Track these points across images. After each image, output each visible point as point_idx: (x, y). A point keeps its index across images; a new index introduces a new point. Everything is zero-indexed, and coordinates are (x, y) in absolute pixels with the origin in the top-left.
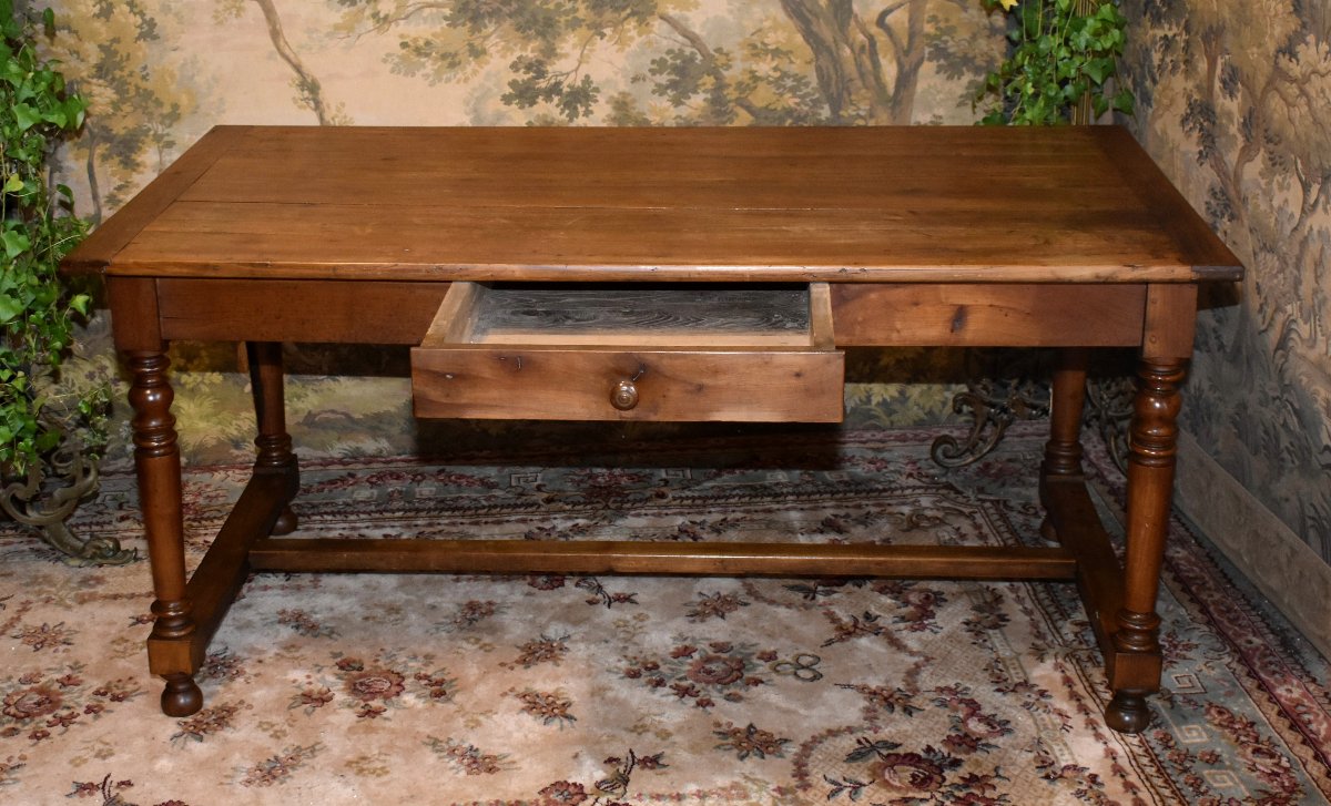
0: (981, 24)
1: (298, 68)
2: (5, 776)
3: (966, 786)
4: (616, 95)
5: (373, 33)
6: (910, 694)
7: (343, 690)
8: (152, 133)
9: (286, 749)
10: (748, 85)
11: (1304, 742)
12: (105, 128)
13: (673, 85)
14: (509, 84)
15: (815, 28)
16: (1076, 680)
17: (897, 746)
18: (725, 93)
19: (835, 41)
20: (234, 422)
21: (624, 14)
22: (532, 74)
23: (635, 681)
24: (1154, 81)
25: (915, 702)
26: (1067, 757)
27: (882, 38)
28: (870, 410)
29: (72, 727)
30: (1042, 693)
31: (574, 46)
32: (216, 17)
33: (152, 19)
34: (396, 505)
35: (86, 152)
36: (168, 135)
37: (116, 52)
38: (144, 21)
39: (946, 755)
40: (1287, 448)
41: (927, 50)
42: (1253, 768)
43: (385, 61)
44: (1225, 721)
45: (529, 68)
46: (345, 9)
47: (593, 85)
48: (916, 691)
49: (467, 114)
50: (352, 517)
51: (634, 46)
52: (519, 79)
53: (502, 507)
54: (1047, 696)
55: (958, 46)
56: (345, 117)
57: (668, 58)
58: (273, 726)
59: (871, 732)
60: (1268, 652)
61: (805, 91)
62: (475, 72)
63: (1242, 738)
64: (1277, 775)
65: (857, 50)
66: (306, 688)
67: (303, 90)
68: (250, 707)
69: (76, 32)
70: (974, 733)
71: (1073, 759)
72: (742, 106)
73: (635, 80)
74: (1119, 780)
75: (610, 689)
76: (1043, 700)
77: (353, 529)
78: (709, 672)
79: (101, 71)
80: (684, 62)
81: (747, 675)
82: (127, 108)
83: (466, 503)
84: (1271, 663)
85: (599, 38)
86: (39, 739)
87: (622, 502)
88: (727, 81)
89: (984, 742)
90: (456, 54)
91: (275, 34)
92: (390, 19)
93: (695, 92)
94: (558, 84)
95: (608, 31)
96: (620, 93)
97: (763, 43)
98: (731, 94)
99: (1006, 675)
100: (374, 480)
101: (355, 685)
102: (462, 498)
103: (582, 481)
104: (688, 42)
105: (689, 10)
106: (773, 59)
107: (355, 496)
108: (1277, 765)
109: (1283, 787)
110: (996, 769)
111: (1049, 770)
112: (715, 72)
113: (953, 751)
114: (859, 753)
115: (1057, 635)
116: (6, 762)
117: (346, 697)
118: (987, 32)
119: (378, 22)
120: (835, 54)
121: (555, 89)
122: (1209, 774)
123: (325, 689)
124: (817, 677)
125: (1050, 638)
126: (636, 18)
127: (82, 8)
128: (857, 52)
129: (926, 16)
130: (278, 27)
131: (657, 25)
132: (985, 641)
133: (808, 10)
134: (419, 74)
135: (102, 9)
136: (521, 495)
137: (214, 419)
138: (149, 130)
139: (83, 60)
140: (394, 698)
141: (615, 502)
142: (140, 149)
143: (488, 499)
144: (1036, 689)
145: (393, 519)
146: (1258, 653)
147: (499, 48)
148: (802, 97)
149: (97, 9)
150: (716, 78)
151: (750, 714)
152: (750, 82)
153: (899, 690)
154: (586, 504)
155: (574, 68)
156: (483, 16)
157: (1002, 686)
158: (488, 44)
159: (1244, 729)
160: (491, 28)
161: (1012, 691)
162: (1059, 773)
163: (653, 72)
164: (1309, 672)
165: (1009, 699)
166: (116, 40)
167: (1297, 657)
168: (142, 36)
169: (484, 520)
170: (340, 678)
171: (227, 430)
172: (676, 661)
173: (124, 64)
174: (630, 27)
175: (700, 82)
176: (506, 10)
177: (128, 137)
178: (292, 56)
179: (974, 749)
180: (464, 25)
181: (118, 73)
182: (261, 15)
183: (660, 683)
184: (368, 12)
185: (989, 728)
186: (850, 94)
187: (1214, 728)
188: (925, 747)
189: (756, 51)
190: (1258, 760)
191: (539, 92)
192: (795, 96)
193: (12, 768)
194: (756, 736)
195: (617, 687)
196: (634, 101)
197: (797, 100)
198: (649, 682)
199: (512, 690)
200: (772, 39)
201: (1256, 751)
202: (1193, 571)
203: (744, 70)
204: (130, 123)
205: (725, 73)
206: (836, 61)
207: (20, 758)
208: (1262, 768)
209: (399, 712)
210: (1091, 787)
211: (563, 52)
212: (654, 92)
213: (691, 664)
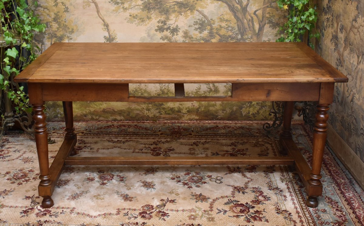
0: (282, 15)
1: (103, 21)
2: (9, 193)
3: (255, 213)
4: (184, 30)
5: (123, 12)
6: (245, 189)
7: (98, 178)
8: (67, 36)
9: (80, 191)
10: (219, 29)
11: (350, 208)
12: (55, 34)
13: (199, 28)
14: (157, 26)
15: (237, 14)
16: (291, 188)
17: (238, 202)
18: (213, 31)
19: (242, 18)
20: (85, 110)
21: (187, 9)
22: (163, 24)
23: (173, 180)
24: (325, 30)
25: (246, 191)
26: (284, 208)
27: (255, 18)
28: (249, 116)
29: (28, 182)
30: (281, 191)
31: (174, 17)
32: (83, 7)
33: (68, 7)
34: (122, 133)
35: (50, 40)
36: (71, 36)
37: (58, 15)
38: (66, 7)
39: (251, 205)
40: (353, 129)
41: (267, 21)
42: (335, 214)
43: (125, 19)
44: (330, 201)
45: (162, 22)
46: (116, 6)
47: (179, 28)
48: (247, 188)
49: (146, 34)
50: (110, 135)
51: (189, 17)
52: (160, 25)
53: (149, 135)
54: (282, 192)
55: (275, 20)
56: (115, 33)
57: (198, 21)
58: (78, 185)
59: (232, 198)
60: (345, 184)
61: (234, 31)
62: (148, 23)
63: (334, 206)
64: (341, 216)
65: (248, 20)
66: (89, 177)
67: (104, 26)
68: (74, 180)
69: (49, 10)
70: (260, 200)
71: (286, 208)
72: (217, 34)
73: (189, 26)
74: (297, 215)
75: (166, 182)
76: (281, 192)
77: (110, 138)
78: (193, 179)
79: (55, 20)
80: (202, 22)
81: (203, 181)
82: (61, 29)
83: (140, 133)
84: (346, 187)
85: (180, 15)
86: (19, 185)
87: (180, 136)
88: (213, 28)
89: (262, 202)
90: (143, 19)
91: (98, 12)
92: (127, 9)
93: (205, 30)
94: (169, 27)
95: (183, 14)
96: (185, 30)
97: (223, 18)
98: (215, 31)
99: (272, 185)
100: (118, 126)
101: (101, 176)
102: (139, 132)
103: (171, 130)
104: (204, 17)
105: (204, 9)
106: (226, 22)
107: (113, 130)
108: (341, 214)
109: (342, 220)
110: (264, 209)
111: (278, 211)
112: (210, 25)
113: (253, 204)
114: (228, 203)
115: (288, 176)
116: (10, 190)
117: (98, 179)
118: (283, 17)
119: (124, 9)
120: (242, 21)
121: (169, 28)
122: (322, 215)
123: (93, 177)
124: (221, 182)
125: (286, 176)
126: (190, 10)
127: (50, 4)
128: (248, 21)
129: (267, 12)
130: (99, 10)
131: (196, 12)
132: (268, 176)
133: (235, 10)
134: (134, 23)
135: (55, 4)
136: (155, 132)
137: (80, 109)
138: (66, 35)
139: (50, 17)
140: (110, 181)
141: (178, 135)
142: (64, 40)
143: (146, 133)
144: (280, 190)
145: (121, 136)
146: (342, 184)
147: (155, 17)
148: (233, 32)
149: (54, 4)
150: (211, 27)
151: (201, 191)
152: (220, 28)
153: (242, 187)
154: (171, 135)
155: (174, 23)
156: (151, 9)
157: (270, 188)
158: (152, 16)
159: (334, 204)
160: (153, 12)
161: (273, 190)
162: (281, 212)
163: (194, 25)
164: (356, 190)
165: (272, 192)
166: (59, 12)
167: (353, 186)
168: (65, 11)
169: (144, 138)
170: (98, 175)
171: (83, 112)
172: (185, 176)
173: (60, 18)
174: (189, 13)
175: (206, 28)
176: (156, 7)
177: (61, 37)
178: (102, 17)
179: (259, 204)
180: (146, 11)
181: (59, 20)
182: (95, 7)
183: (179, 181)
184: (122, 7)
185: (264, 199)
186: (246, 32)
187: (326, 203)
188: (246, 203)
189: (221, 20)
190: (337, 212)
191: (165, 29)
192: (231, 32)
193: (11, 191)
194: (202, 197)
195: (168, 182)
196: (189, 32)
197: (232, 33)
198: (177, 181)
199: (141, 181)
200: (226, 17)
201: (337, 210)
202: (329, 162)
203: (218, 25)
204: (61, 33)
205: (213, 26)
206: (243, 23)
207: (14, 189)
208: (337, 214)
209: (111, 184)
210: (289, 216)
211: (171, 18)
212: (194, 30)
213: (189, 177)
